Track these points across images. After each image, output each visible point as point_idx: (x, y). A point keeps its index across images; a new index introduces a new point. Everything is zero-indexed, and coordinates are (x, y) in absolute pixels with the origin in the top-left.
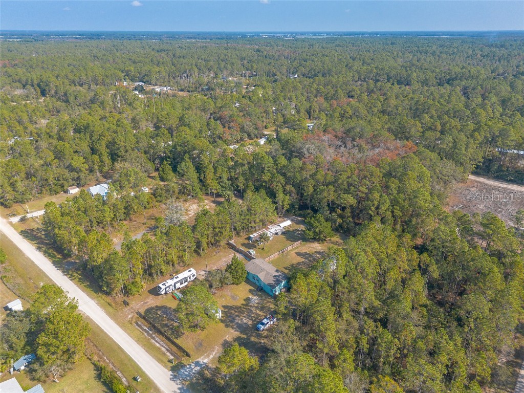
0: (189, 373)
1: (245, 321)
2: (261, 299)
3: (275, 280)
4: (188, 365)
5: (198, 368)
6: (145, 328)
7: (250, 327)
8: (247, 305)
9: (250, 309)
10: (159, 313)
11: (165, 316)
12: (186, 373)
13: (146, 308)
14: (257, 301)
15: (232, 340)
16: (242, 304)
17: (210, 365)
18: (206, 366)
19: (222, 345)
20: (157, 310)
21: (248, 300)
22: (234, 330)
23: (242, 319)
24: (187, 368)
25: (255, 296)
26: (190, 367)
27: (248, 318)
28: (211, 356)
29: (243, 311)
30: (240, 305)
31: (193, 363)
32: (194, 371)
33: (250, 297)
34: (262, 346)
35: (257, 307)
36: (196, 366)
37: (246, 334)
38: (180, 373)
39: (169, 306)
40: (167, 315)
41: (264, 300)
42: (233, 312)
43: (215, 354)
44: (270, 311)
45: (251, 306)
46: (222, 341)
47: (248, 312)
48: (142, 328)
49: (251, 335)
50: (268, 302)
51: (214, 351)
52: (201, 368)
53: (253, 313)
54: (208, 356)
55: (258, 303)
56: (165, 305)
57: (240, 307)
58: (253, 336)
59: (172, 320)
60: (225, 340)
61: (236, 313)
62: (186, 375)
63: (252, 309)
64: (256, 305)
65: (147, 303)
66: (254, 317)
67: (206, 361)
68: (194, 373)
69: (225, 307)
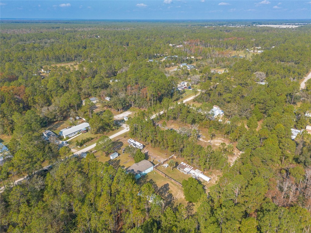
8: (119, 166)
9: (116, 168)
10: (119, 145)
20: (121, 144)
29: (115, 166)
40: (117, 147)
45: (118, 168)
56: (124, 145)
69: (119, 160)
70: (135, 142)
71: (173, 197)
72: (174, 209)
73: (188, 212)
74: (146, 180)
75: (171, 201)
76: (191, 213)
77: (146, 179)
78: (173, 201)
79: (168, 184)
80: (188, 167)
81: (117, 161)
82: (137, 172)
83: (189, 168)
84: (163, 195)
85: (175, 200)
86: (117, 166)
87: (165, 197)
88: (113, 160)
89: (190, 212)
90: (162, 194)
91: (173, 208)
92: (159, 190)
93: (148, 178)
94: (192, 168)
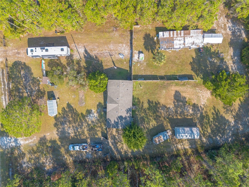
0: (7, 144)
1: (70, 131)
2: (98, 120)
3: (116, 120)
4: (11, 137)
5: (14, 144)
6: (5, 80)
7: (69, 138)
8: (84, 116)
9: (82, 123)
10: (22, 73)
11: (24, 79)
12: (6, 142)
13: (16, 59)
14: (94, 119)
15: (49, 139)
16: (82, 114)
17: (22, 148)
18: (20, 147)
19: (41, 138)
20: (22, 68)
21: (89, 112)
22: (57, 132)
23: (70, 127)
24: (8, 139)
25: (97, 112)
26: (10, 140)
27: (74, 130)
28: (27, 142)
29: (77, 120)
30: (80, 113)
31: (14, 138)
32: (10, 145)
33: (93, 111)
34: (62, 159)
35: (89, 125)
36: (14, 142)
37: (62, 143)
38: (2, 139)
39: (33, 71)
40: (25, 80)
41: (100, 123)
42: (70, 115)
43: (30, 142)
44: (94, 136)
45: (86, 121)
46: (42, 135)
47: (79, 125)
48: (3, 79)
49: (64, 146)
50: (101, 127)
51: (31, 139)
52: (15, 146)
53: (81, 128)
54: (26, 140)
55: (92, 122)
56: (31, 67)
57: (78, 115)
58: (64, 148)
59: (26, 88)
60: (44, 136)
61: (71, 119)
62: (4, 143)
63: (84, 124)
64: (90, 123)
65: (19, 53)
66: (79, 132)
67: (22, 142)
68: (9, 147)
69: (69, 105)
70: (47, 50)
71: (199, 106)
72: (213, 121)
73: (232, 112)
74: (144, 108)
75: (202, 113)
76: (235, 110)
77: (142, 106)
78: (204, 112)
79: (177, 92)
80: (175, 36)
81: (67, 110)
82: (129, 115)
83: (178, 38)
84: (186, 114)
85: (205, 109)
86: (80, 119)
87: (191, 114)
88: (59, 113)
89: (233, 110)
90: (184, 113)
91: (211, 121)
92: (176, 112)
93: (143, 102)
94: (182, 35)
